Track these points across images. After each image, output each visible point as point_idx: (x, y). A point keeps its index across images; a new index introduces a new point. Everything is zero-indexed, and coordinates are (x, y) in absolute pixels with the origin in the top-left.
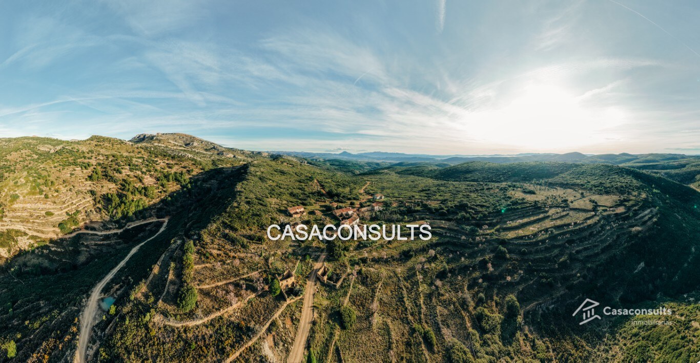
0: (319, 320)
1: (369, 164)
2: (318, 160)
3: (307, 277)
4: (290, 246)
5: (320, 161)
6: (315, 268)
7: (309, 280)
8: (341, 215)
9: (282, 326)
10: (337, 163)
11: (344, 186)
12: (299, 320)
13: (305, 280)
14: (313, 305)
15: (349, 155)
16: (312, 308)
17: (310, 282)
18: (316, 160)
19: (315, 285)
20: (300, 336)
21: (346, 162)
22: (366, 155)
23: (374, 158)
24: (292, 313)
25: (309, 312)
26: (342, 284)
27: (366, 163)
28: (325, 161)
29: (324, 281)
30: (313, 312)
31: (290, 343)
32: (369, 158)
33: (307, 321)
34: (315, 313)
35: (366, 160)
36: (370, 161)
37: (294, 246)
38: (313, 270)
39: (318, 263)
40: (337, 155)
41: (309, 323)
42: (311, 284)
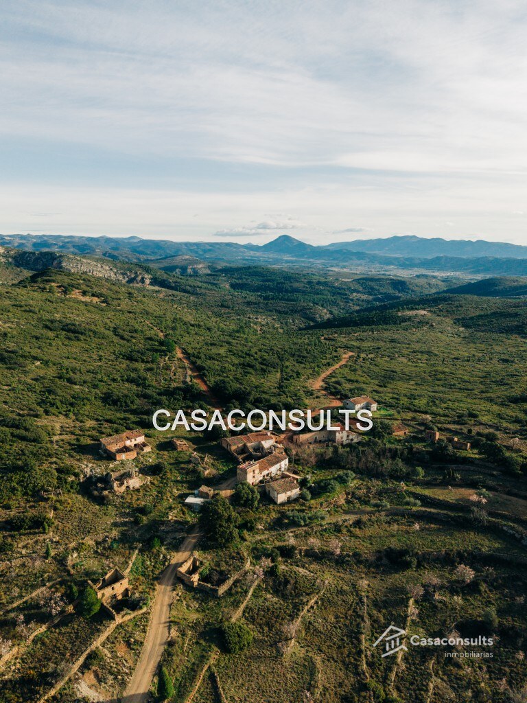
0: (180, 640)
1: (367, 283)
2: (189, 271)
3: (156, 579)
4: (115, 525)
5: (196, 274)
6: (173, 562)
7: (159, 584)
8: (244, 450)
9: (109, 655)
10: (256, 282)
11: (265, 367)
12: (142, 643)
13: (152, 584)
14: (168, 620)
15: (302, 248)
16: (168, 624)
17: (163, 587)
18: (184, 269)
19: (174, 590)
20: (145, 662)
21: (288, 277)
22: (360, 249)
23: (388, 262)
24: (128, 635)
25: (160, 630)
26: (230, 589)
27: (358, 281)
28: (216, 273)
29: (193, 582)
30: (169, 629)
31: (127, 673)
32: (373, 259)
33: (158, 642)
34: (172, 630)
35: (359, 269)
36: (374, 270)
37: (124, 524)
38: (169, 565)
39: (180, 553)
40: (257, 248)
41: (161, 644)
42: (165, 589)
